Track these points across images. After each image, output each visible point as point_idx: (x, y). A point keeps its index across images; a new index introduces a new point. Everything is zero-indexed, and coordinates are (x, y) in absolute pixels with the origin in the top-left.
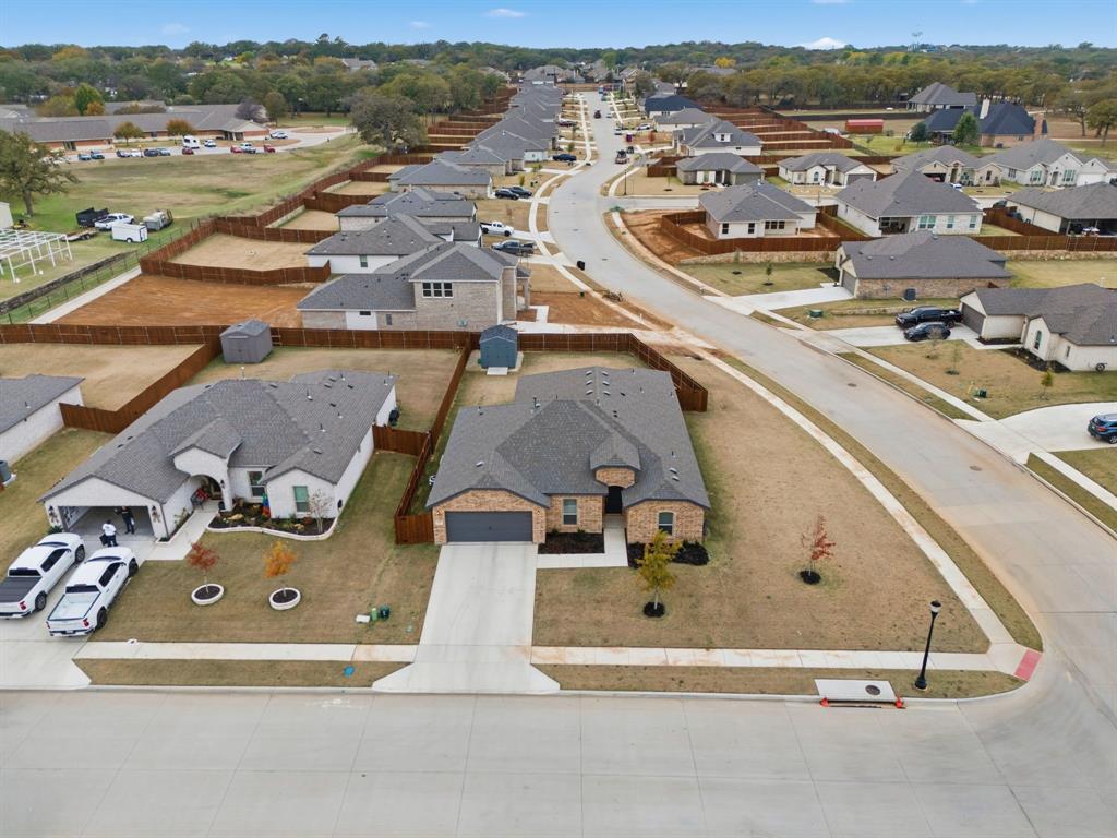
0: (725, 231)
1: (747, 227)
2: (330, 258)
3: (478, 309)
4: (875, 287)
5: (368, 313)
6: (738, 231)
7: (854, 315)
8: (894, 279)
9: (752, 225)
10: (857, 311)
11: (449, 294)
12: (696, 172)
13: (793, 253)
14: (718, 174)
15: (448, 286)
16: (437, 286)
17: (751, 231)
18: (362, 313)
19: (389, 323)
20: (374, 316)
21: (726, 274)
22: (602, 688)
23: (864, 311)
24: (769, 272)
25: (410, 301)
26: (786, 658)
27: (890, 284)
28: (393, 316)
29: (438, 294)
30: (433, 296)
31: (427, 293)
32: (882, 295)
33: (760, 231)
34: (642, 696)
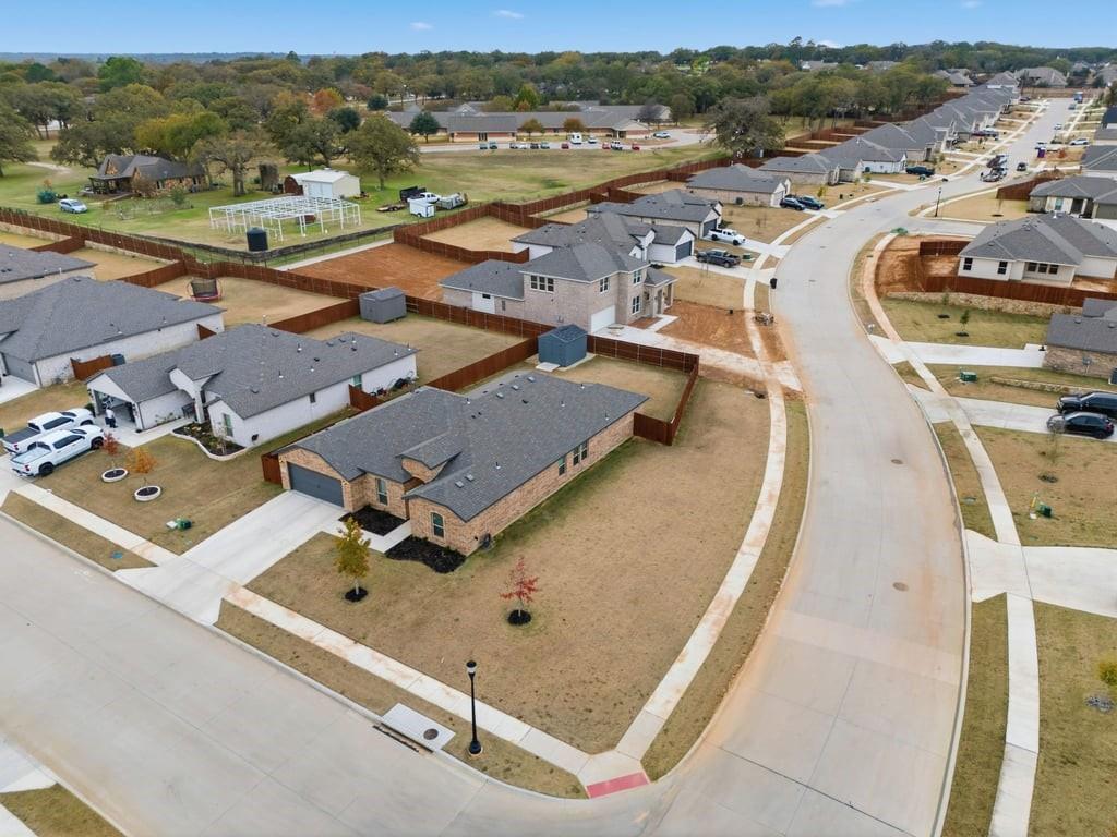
0: (967, 268)
1: (996, 266)
2: (530, 246)
3: (572, 307)
4: (1070, 358)
5: (488, 297)
6: (985, 269)
7: (1022, 387)
9: (1003, 264)
10: (1026, 383)
11: (551, 289)
12: (1046, 197)
13: (1035, 303)
14: (1077, 203)
15: (551, 281)
16: (542, 279)
17: (1002, 271)
18: (485, 296)
19: (504, 309)
20: (492, 300)
21: (929, 315)
22: (239, 636)
23: (1037, 385)
24: (965, 319)
25: (520, 292)
26: (405, 677)
27: (1093, 358)
28: (507, 303)
29: (542, 287)
30: (538, 289)
31: (534, 286)
32: (1078, 370)
33: (1016, 272)
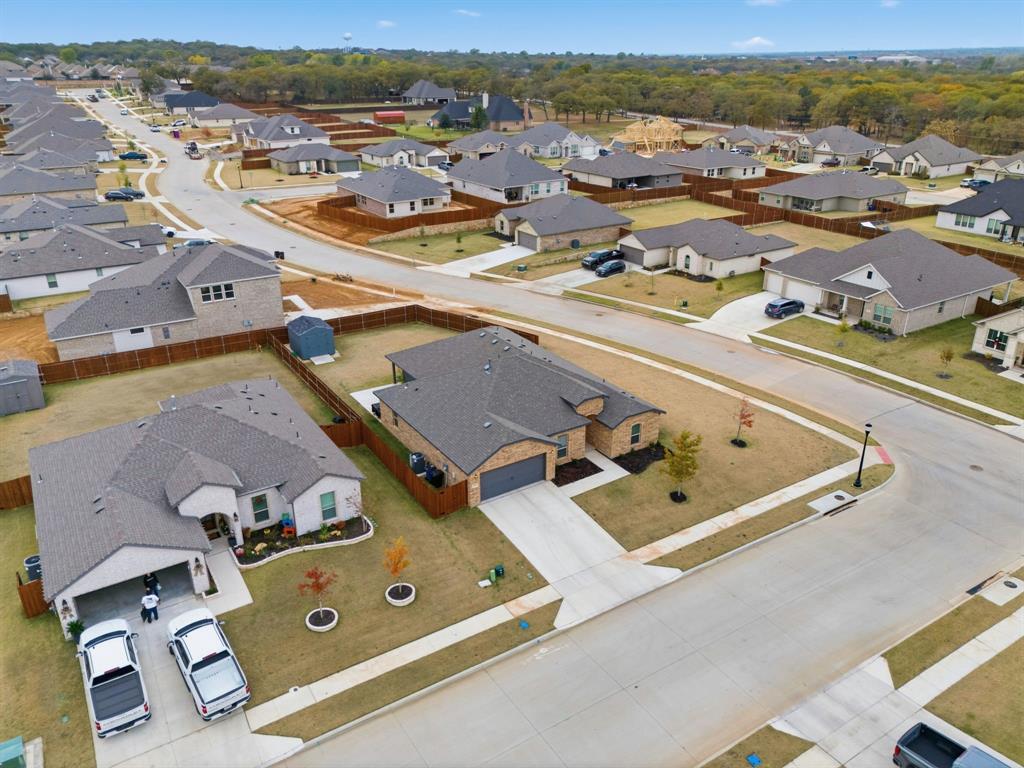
0: (392, 211)
1: (409, 206)
2: (8, 283)
3: (262, 306)
4: (551, 241)
5: (141, 330)
6: (402, 210)
7: (547, 265)
8: (564, 233)
9: (412, 204)
10: (548, 262)
11: (230, 295)
12: (297, 162)
13: (458, 223)
14: (319, 163)
15: (228, 287)
16: (217, 289)
17: (413, 209)
18: (133, 331)
19: (167, 337)
20: (148, 331)
21: (415, 247)
23: (552, 261)
24: (459, 241)
25: (184, 305)
27: (561, 238)
28: (171, 329)
29: (218, 296)
30: (213, 300)
31: (207, 298)
32: (556, 247)
33: (419, 209)
34: (733, 554)
